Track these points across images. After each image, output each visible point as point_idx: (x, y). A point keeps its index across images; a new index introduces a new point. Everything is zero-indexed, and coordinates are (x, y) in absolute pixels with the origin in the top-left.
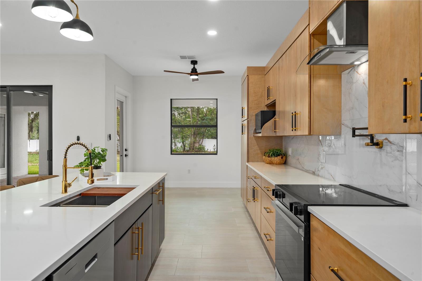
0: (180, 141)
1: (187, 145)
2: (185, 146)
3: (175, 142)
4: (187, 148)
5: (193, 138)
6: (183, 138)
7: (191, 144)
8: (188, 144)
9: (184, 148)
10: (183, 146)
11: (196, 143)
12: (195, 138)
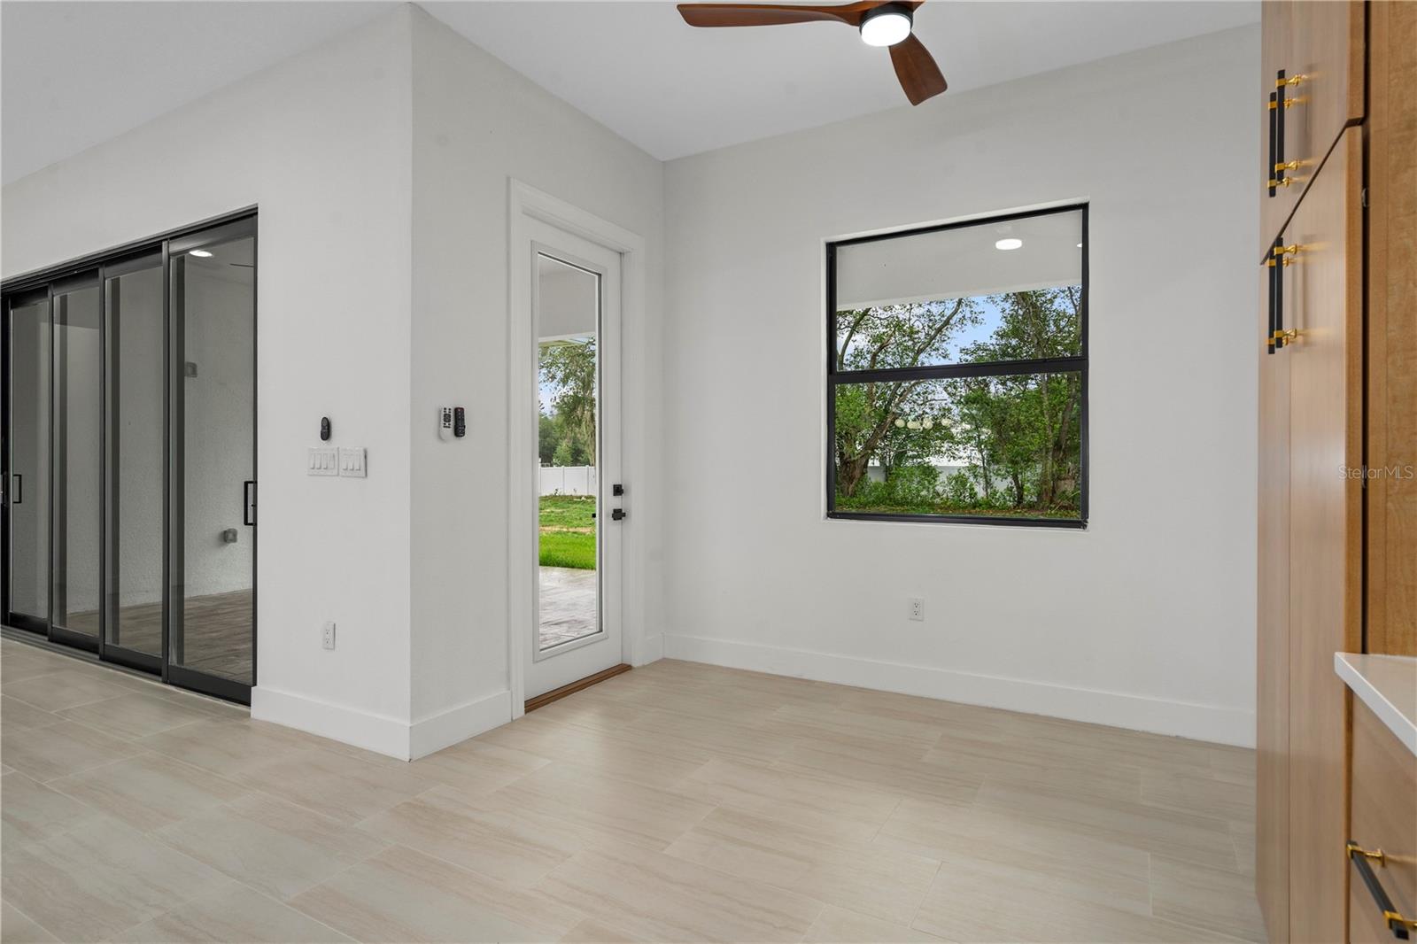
0: (1003, 472)
1: (1029, 485)
2: (1020, 488)
3: (986, 476)
4: (1030, 497)
5: (1050, 463)
6: (1014, 463)
7: (1045, 482)
8: (1032, 484)
9: (1021, 497)
10: (1015, 489)
11: (1065, 479)
12: (1061, 462)
